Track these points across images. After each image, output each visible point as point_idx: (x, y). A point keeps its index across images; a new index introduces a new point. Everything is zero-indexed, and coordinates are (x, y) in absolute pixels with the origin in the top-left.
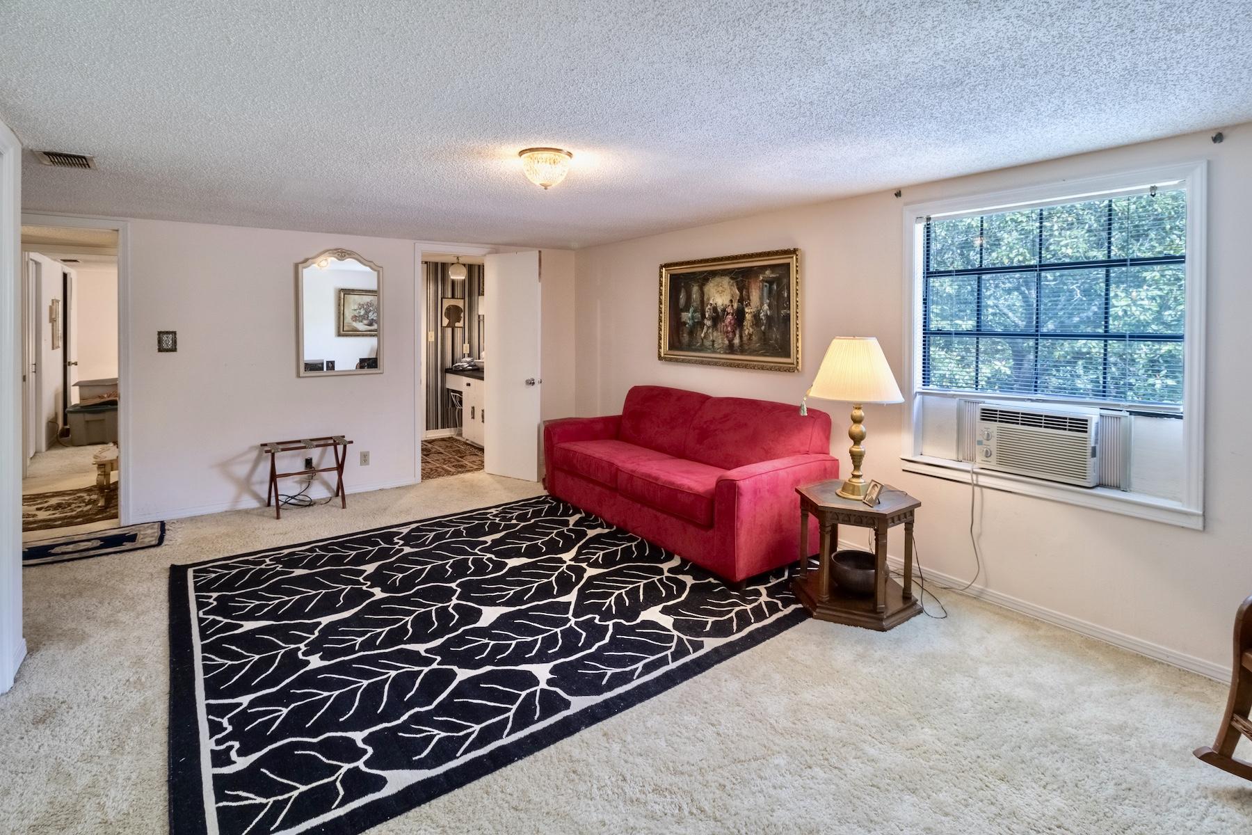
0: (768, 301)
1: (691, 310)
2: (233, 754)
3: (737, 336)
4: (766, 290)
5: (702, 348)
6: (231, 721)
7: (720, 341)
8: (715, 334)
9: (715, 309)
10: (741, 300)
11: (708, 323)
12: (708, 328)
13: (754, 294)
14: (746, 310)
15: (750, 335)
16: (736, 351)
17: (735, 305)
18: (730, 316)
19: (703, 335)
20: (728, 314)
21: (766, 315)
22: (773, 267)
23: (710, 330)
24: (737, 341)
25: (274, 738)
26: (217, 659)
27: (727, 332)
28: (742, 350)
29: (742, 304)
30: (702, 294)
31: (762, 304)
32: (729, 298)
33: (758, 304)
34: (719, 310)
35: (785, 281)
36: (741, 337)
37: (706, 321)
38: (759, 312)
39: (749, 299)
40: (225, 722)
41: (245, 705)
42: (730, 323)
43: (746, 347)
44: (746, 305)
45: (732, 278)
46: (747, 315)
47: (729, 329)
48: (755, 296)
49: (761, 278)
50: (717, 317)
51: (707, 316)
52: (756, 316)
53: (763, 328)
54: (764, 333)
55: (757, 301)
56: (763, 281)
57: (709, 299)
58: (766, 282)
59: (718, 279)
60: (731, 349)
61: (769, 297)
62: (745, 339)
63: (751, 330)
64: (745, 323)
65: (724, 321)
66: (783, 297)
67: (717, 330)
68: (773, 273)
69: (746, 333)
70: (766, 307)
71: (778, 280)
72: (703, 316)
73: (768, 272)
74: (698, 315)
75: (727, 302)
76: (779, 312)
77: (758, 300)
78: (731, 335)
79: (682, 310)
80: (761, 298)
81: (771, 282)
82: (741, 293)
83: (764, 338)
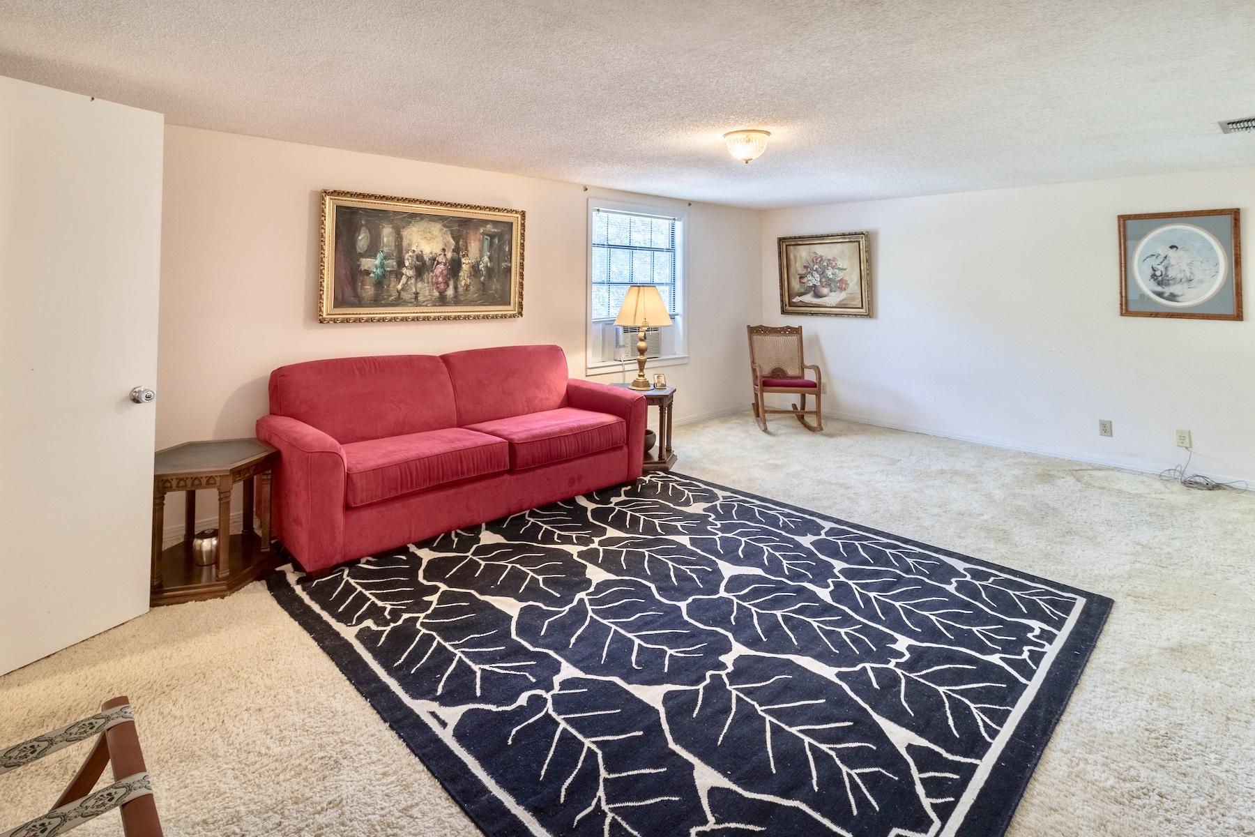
0: (488, 254)
1: (380, 256)
2: (1037, 632)
3: (451, 287)
4: (486, 244)
5: (399, 302)
6: (1021, 653)
7: (427, 293)
8: (420, 285)
9: (420, 257)
10: (457, 250)
11: (408, 272)
12: (409, 278)
13: (473, 245)
14: (463, 260)
15: (467, 286)
16: (450, 302)
17: (449, 255)
18: (441, 267)
19: (399, 287)
20: (438, 263)
21: (486, 267)
22: (495, 223)
23: (413, 281)
24: (450, 292)
25: (1001, 621)
26: (981, 724)
27: (437, 283)
28: (457, 301)
29: (458, 254)
30: (399, 238)
31: (481, 256)
32: (441, 246)
33: (478, 255)
34: (426, 258)
35: (507, 237)
36: (456, 288)
37: (404, 270)
38: (478, 264)
39: (466, 249)
40: (1025, 655)
41: (998, 655)
42: (442, 273)
43: (462, 298)
44: (464, 256)
45: (444, 226)
46: (463, 266)
47: (440, 279)
48: (474, 247)
49: (482, 231)
50: (422, 267)
51: (407, 264)
52: (475, 269)
53: (482, 279)
54: (483, 284)
55: (476, 251)
56: (484, 234)
57: (410, 245)
58: (487, 235)
59: (424, 224)
60: (442, 300)
61: (490, 250)
62: (461, 289)
63: (469, 281)
64: (461, 274)
65: (433, 271)
66: (505, 251)
67: (422, 280)
68: (494, 227)
69: (463, 283)
70: (486, 259)
71: (500, 236)
72: (401, 264)
73: (489, 226)
74: (392, 263)
75: (438, 250)
76: (499, 266)
77: (478, 252)
78: (442, 286)
79: (361, 255)
80: (481, 251)
81: (492, 236)
82: (457, 243)
83: (484, 287)
